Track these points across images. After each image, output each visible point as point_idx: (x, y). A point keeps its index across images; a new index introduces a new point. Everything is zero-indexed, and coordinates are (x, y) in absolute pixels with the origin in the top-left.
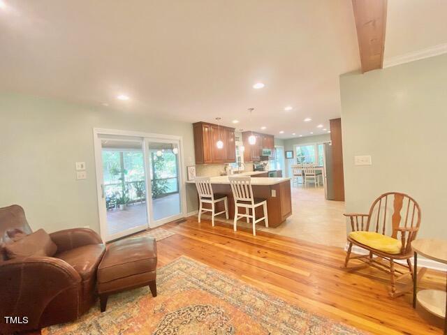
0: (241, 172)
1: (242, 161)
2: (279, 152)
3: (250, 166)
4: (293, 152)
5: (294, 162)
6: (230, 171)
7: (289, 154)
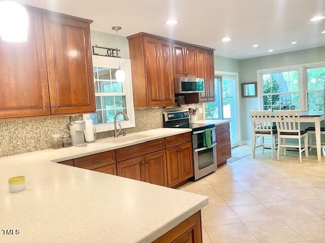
0: (124, 132)
1: (130, 107)
4: (256, 84)
7: (250, 89)
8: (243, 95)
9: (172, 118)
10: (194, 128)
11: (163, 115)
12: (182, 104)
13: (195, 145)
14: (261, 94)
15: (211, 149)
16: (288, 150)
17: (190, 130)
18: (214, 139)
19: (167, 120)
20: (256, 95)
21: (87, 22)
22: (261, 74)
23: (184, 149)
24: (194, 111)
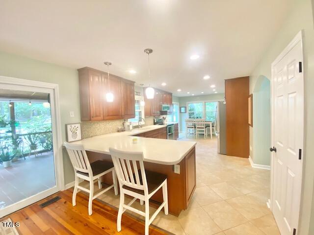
0: (141, 126)
1: (143, 116)
2: (175, 108)
3: (151, 120)
5: (186, 116)
6: (129, 126)
7: (183, 110)
8: (180, 112)
9: (158, 121)
10: (167, 125)
11: (154, 120)
12: (161, 115)
13: (168, 132)
14: (188, 111)
15: (173, 134)
16: (200, 134)
17: (165, 126)
18: (174, 130)
19: (155, 122)
20: (186, 112)
21: (133, 83)
22: (188, 104)
24: (165, 118)
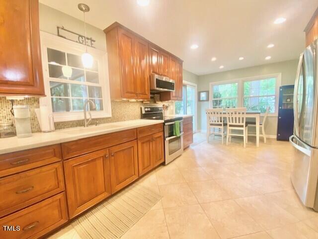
4: (208, 92)
5: (209, 106)
7: (203, 95)
8: (199, 100)
9: (148, 111)
10: (166, 120)
11: (141, 108)
12: (157, 101)
13: (167, 134)
14: (211, 98)
15: (180, 137)
17: (163, 121)
18: (182, 130)
19: (144, 112)
20: (208, 100)
22: (212, 86)
23: (156, 138)
24: (167, 107)
